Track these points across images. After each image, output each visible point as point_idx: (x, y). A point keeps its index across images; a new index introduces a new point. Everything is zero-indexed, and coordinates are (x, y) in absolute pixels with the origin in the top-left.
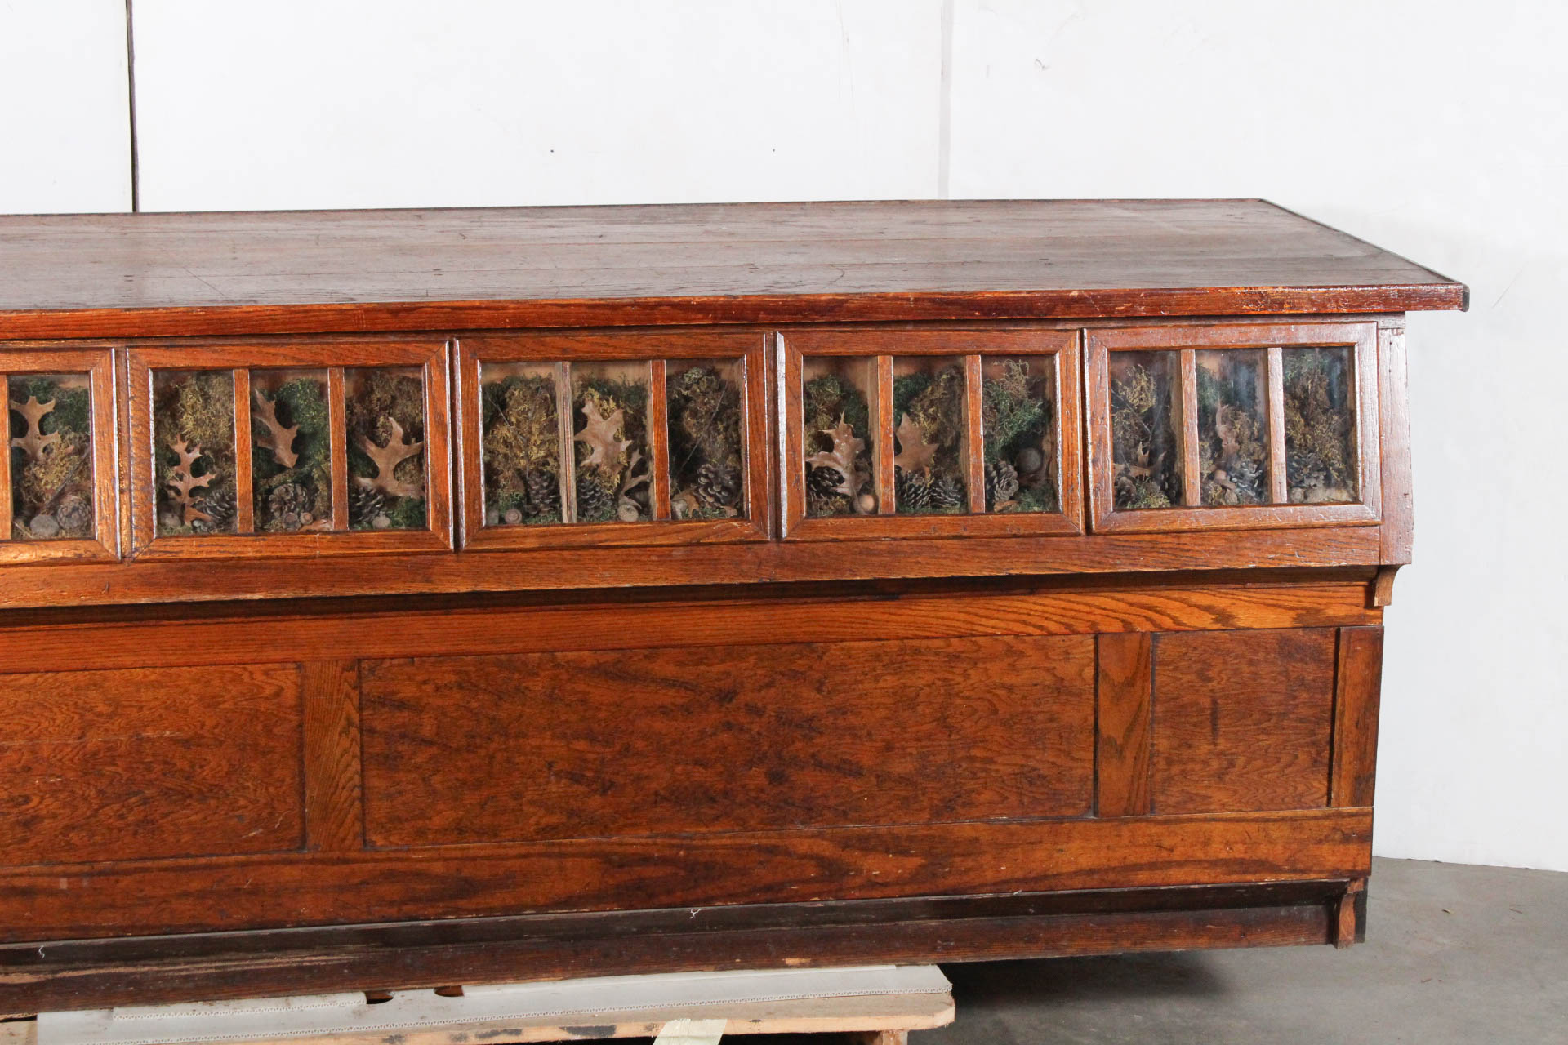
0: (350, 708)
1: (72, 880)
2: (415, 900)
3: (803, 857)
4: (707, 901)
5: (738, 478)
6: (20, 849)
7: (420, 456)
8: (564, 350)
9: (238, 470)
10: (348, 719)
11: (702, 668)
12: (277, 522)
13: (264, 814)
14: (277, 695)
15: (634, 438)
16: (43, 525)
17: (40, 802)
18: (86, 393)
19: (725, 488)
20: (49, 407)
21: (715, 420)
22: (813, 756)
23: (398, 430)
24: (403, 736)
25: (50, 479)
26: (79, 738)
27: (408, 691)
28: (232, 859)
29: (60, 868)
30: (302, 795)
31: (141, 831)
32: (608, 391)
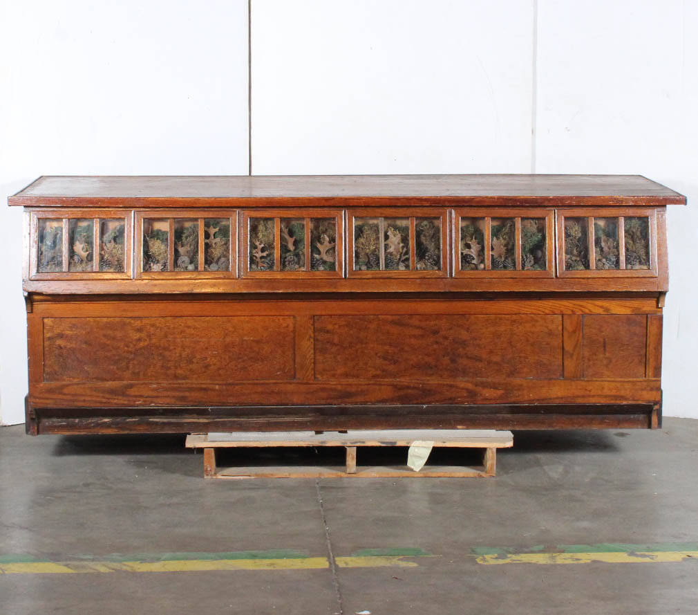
0: (311, 332)
1: (220, 386)
2: (331, 398)
3: (463, 388)
4: (429, 403)
5: (439, 257)
6: (204, 375)
7: (334, 248)
8: (382, 214)
9: (276, 251)
10: (310, 335)
11: (428, 322)
12: (288, 268)
13: (282, 367)
14: (287, 327)
15: (405, 244)
16: (214, 267)
17: (210, 360)
18: (229, 226)
19: (434, 260)
20: (217, 230)
21: (431, 238)
22: (466, 354)
23: (327, 239)
24: (328, 342)
25: (217, 252)
26: (223, 339)
27: (330, 327)
28: (271, 381)
29: (217, 382)
30: (295, 361)
31: (242, 370)
32: (396, 228)
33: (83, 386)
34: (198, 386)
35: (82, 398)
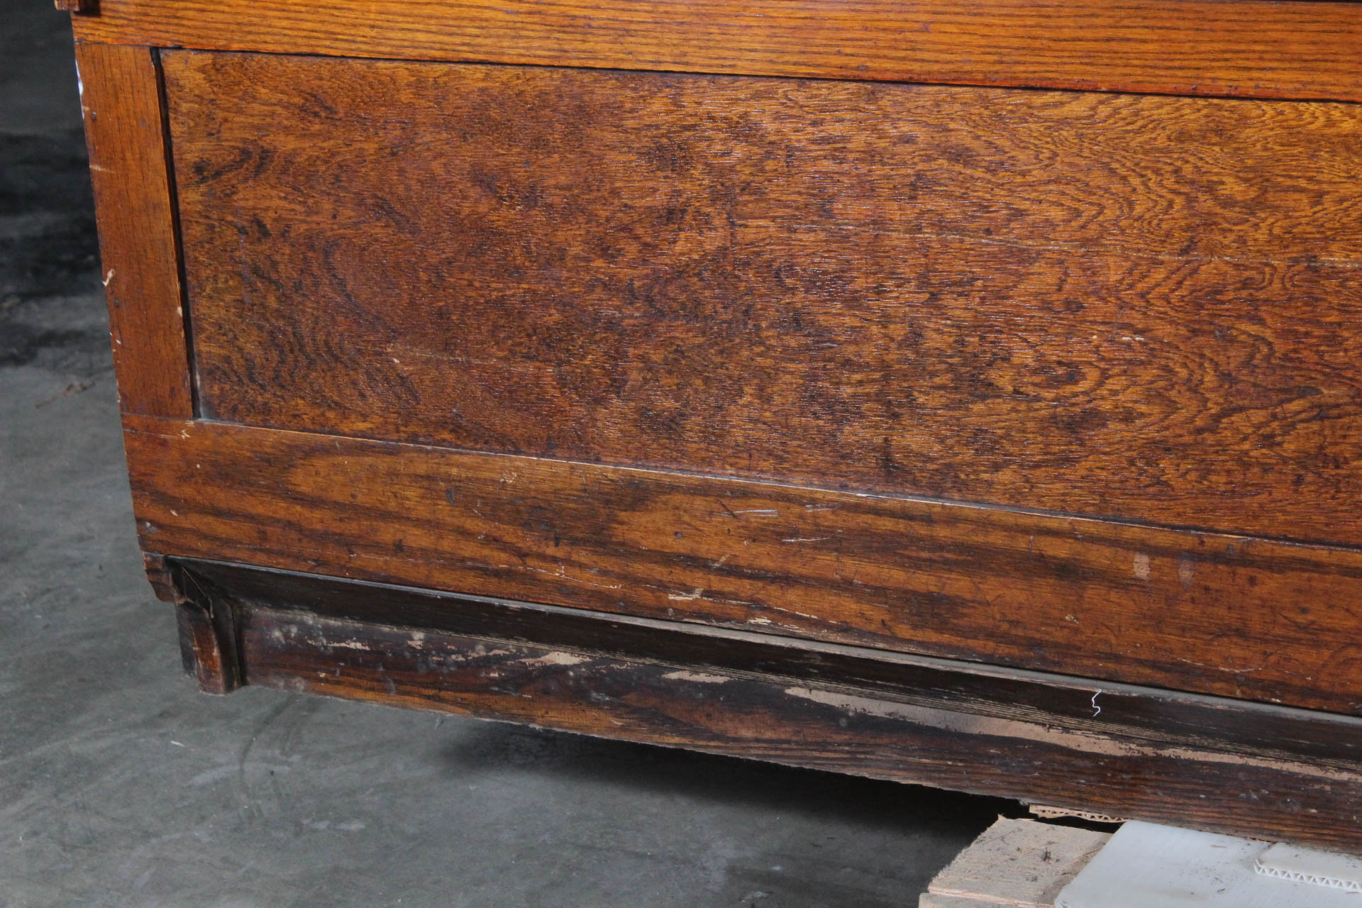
1: (1157, 562)
6: (1059, 478)
17: (1100, 384)
26: (1184, 251)
29: (1136, 532)
31: (1310, 477)
33: (383, 463)
34: (1022, 543)
35: (388, 533)
